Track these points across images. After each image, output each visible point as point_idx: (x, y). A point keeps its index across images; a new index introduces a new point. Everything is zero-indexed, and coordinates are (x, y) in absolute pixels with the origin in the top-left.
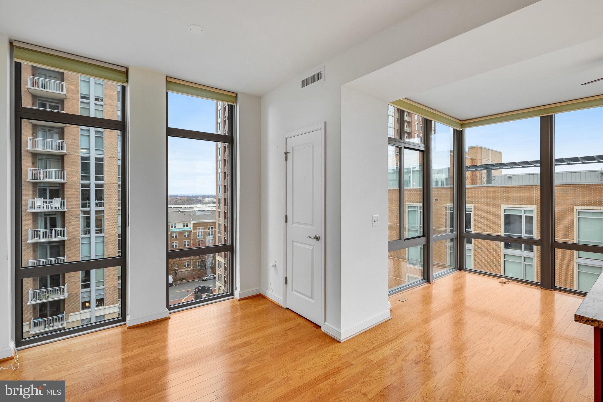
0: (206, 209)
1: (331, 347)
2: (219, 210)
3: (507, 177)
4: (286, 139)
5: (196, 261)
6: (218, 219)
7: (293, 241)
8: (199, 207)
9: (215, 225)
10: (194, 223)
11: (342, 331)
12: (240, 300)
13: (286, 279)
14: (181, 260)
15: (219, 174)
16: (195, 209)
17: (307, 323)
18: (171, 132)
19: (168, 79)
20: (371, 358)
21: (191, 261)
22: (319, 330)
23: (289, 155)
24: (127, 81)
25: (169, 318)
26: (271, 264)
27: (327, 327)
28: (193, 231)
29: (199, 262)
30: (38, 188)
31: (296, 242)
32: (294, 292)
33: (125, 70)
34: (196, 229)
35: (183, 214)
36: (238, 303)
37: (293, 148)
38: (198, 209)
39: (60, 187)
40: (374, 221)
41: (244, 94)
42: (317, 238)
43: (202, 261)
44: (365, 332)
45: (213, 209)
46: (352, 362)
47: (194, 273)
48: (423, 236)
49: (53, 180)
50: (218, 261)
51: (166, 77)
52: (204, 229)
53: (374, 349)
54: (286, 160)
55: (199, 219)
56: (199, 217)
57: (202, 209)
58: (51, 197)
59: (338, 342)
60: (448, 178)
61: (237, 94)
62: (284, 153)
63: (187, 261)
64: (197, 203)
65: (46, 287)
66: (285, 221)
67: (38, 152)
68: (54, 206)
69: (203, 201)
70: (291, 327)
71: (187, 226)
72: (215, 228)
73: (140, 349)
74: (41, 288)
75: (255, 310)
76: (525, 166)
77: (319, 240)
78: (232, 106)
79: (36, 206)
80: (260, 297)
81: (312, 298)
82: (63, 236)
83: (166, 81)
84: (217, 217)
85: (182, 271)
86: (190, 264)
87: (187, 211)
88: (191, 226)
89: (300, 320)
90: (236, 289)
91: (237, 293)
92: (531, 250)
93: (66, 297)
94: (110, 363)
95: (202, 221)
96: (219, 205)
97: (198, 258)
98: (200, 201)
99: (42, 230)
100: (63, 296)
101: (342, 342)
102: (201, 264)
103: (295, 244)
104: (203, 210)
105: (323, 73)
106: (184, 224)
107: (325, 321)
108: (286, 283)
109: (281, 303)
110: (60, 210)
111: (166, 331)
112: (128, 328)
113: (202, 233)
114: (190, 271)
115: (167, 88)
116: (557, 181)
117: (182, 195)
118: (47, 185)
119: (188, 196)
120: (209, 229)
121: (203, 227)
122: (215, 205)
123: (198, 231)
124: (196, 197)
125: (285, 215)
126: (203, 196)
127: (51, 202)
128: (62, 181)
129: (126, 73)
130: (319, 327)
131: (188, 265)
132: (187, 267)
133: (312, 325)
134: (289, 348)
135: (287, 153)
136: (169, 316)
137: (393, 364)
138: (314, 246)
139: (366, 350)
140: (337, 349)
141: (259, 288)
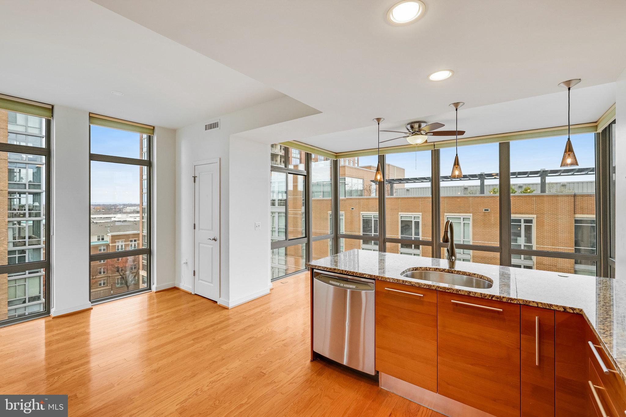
0: (128, 219)
1: (221, 312)
2: (143, 220)
3: (405, 190)
4: (195, 166)
5: (115, 278)
6: (143, 230)
7: (199, 243)
8: (119, 217)
9: (139, 237)
10: (112, 236)
11: (230, 302)
12: (156, 292)
13: (194, 271)
14: (94, 279)
15: (143, 181)
16: (113, 219)
17: (208, 301)
18: (93, 157)
19: (91, 115)
21: (108, 278)
22: (216, 304)
23: (196, 178)
24: (52, 116)
25: (92, 309)
26: (183, 261)
27: (221, 301)
28: (110, 245)
29: (118, 279)
31: (202, 243)
32: (200, 281)
33: (50, 107)
34: (115, 242)
35: (98, 225)
36: (155, 294)
37: (199, 174)
38: (117, 220)
40: (257, 227)
41: (162, 128)
42: (215, 240)
43: (123, 278)
45: (136, 220)
47: (112, 292)
48: (306, 237)
50: (143, 276)
51: (90, 113)
52: (125, 241)
54: (195, 182)
55: (119, 231)
56: (119, 229)
57: (122, 220)
59: (227, 309)
60: (363, 190)
61: (154, 127)
62: (193, 177)
63: (102, 279)
64: (116, 213)
66: (193, 228)
69: (124, 211)
70: (195, 305)
71: (103, 239)
72: (139, 240)
75: (169, 297)
76: (416, 181)
77: (216, 241)
78: (150, 136)
80: (174, 289)
81: (212, 283)
83: (90, 116)
84: (141, 228)
85: (96, 291)
86: (107, 282)
87: (103, 221)
88: (108, 239)
89: (204, 300)
90: (153, 284)
91: (154, 288)
92: (418, 248)
95: (123, 233)
96: (143, 214)
97: (117, 274)
98: (120, 210)
101: (230, 308)
102: (120, 281)
103: (201, 245)
104: (124, 221)
105: (219, 123)
106: (99, 236)
107: (220, 297)
108: (194, 275)
109: (190, 290)
111: (89, 316)
112: (53, 318)
113: (122, 246)
114: (107, 290)
115: (90, 122)
116: (442, 194)
117: (96, 204)
119: (104, 205)
120: (131, 241)
121: (124, 240)
122: (138, 215)
123: (117, 244)
124: (115, 206)
125: (193, 223)
126: (124, 205)
129: (51, 109)
130: (216, 302)
131: (104, 284)
132: (102, 285)
133: (212, 302)
134: (191, 315)
135: (195, 177)
136: (92, 307)
137: (258, 315)
138: (213, 245)
139: (244, 311)
140: (225, 312)
141: (174, 282)
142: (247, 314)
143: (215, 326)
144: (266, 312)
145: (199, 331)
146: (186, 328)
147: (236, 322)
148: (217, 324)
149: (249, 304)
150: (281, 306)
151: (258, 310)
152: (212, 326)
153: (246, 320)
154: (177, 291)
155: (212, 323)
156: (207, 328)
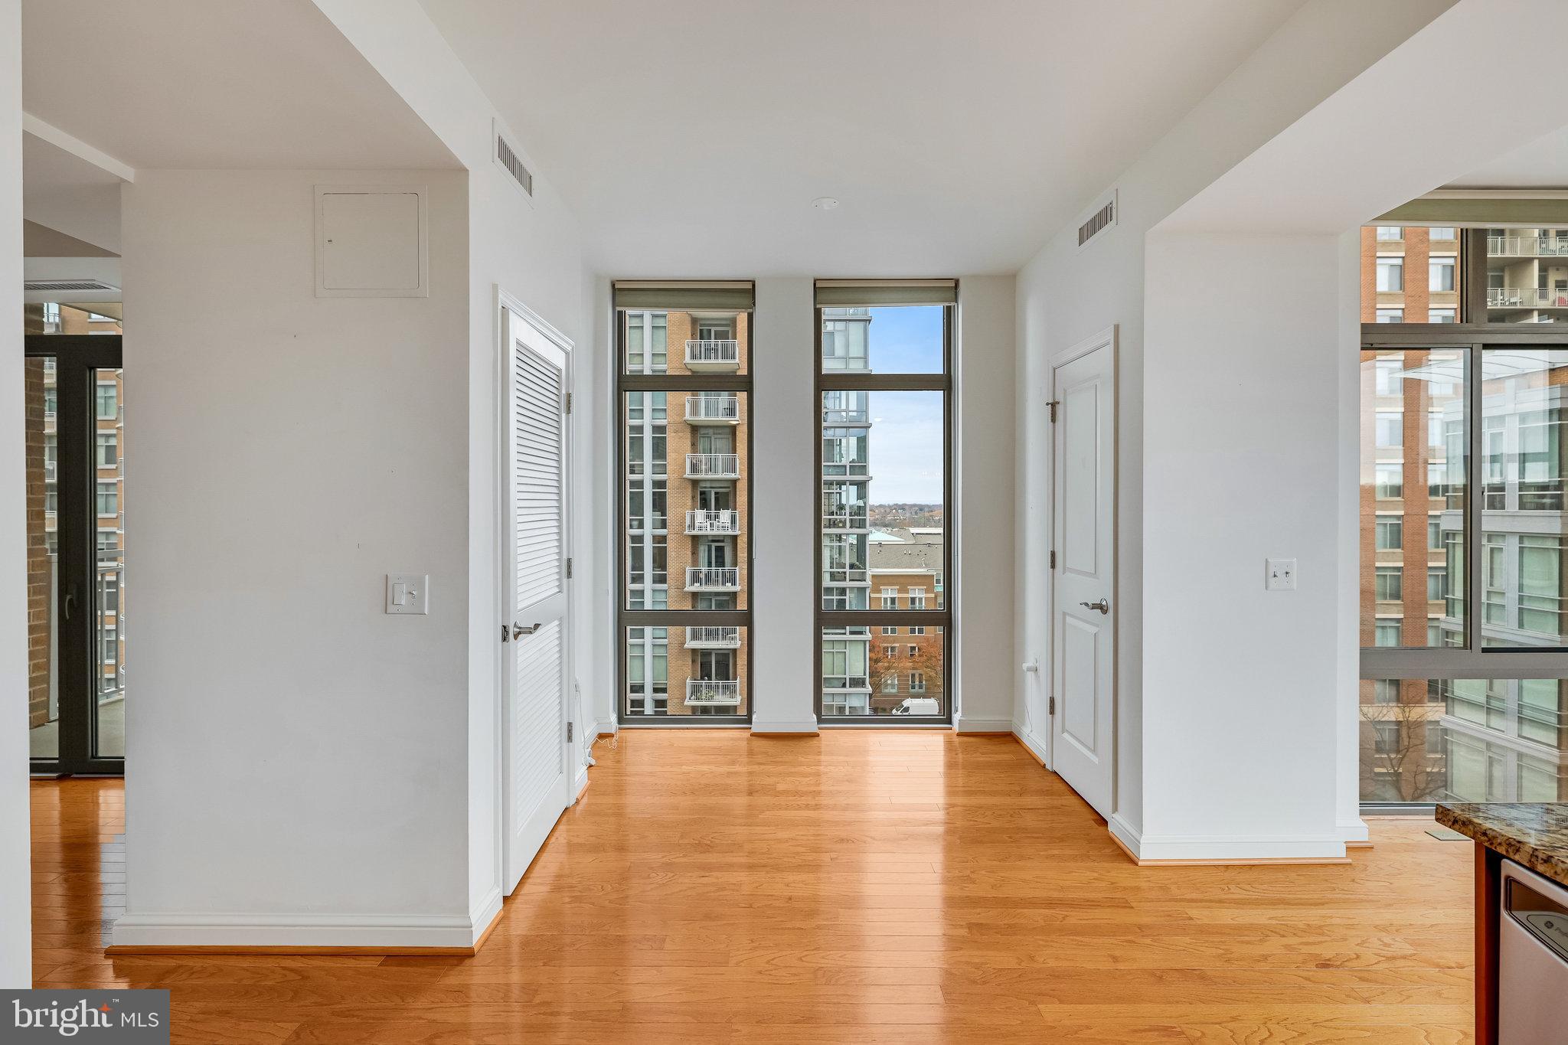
1: (1106, 865)
4: (1054, 369)
7: (1064, 614)
10: (875, 578)
11: (1144, 840)
12: (959, 735)
13: (1052, 701)
17: (1085, 810)
19: (818, 285)
20: (1193, 913)
22: (1102, 829)
23: (1058, 408)
24: (754, 304)
25: (819, 735)
26: (1029, 663)
27: (1119, 825)
30: (699, 489)
31: (1072, 616)
32: (1066, 735)
36: (956, 739)
37: (1065, 391)
39: (728, 488)
40: (1275, 576)
41: (973, 277)
42: (1102, 608)
44: (1227, 866)
46: (1132, 904)
49: (720, 476)
51: (815, 281)
53: (1220, 901)
54: (1053, 420)
58: (717, 508)
59: (1132, 861)
61: (957, 282)
62: (1049, 405)
65: (710, 679)
66: (1051, 565)
67: (700, 424)
68: (721, 524)
70: (1039, 807)
73: (756, 767)
74: (702, 678)
75: (982, 759)
77: (1106, 612)
78: (949, 308)
79: (697, 525)
80: (1009, 738)
81: (1094, 752)
82: (734, 584)
83: (815, 288)
89: (1073, 800)
90: (955, 712)
91: (957, 721)
93: (738, 703)
94: (712, 772)
99: (704, 569)
100: (733, 700)
101: (1140, 863)
103: (1068, 619)
105: (1114, 205)
107: (1115, 809)
108: (1052, 711)
109: (1043, 756)
110: (730, 532)
112: (752, 735)
118: (708, 485)
125: (1050, 549)
127: (717, 517)
128: (732, 476)
129: (752, 290)
130: (1104, 822)
133: (1091, 816)
134: (1007, 838)
135: (1053, 405)
136: (818, 731)
137: (1248, 943)
138: (1097, 626)
139: (1194, 896)
140: (1121, 873)
141: (1008, 719)
142: (1201, 915)
143: (1059, 912)
144: (1292, 941)
145: (1006, 903)
146: (972, 876)
147: (1140, 927)
148: (1072, 905)
149: (1228, 875)
150: (1386, 945)
151: (1261, 916)
152: (1050, 903)
153: (1187, 939)
154: (1013, 747)
155: (1055, 895)
156: (1032, 903)
